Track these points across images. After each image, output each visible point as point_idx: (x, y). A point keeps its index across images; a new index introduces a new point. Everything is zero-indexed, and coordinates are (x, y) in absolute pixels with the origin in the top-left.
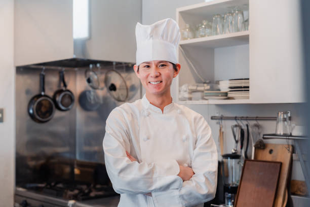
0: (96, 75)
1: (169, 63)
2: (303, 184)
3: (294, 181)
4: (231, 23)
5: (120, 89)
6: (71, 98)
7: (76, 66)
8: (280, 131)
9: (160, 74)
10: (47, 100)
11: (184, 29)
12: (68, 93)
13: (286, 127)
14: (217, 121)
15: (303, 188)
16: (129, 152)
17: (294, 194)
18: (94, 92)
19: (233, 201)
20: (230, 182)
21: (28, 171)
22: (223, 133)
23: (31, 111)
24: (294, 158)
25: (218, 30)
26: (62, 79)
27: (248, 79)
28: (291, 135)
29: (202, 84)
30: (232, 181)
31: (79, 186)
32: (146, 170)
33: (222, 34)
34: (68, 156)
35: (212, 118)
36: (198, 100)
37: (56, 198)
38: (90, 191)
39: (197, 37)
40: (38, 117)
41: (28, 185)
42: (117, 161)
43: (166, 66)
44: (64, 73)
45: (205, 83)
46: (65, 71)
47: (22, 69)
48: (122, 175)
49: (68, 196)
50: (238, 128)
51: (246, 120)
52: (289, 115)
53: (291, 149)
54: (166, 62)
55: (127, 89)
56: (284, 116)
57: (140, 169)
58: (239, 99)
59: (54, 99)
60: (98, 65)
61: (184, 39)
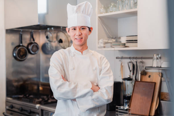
0: (51, 34)
1: (87, 27)
2: (167, 94)
3: (162, 93)
4: (127, 4)
5: (65, 42)
6: (37, 47)
7: (40, 29)
8: (155, 65)
9: (82, 34)
10: (23, 48)
11: (100, 8)
12: (35, 44)
13: (158, 63)
14: (120, 59)
15: (167, 97)
16: (63, 76)
17: (162, 100)
18: (50, 44)
19: (128, 104)
20: (127, 94)
21: (13, 88)
22: (123, 66)
23: (15, 55)
24: (162, 80)
25: (120, 8)
26: (32, 37)
27: (137, 36)
28: (161, 67)
29: (111, 39)
30: (128, 93)
31: (42, 97)
32: (73, 86)
33: (122, 10)
34: (35, 79)
35: (117, 58)
36: (109, 48)
37: (29, 103)
38: (48, 99)
39: (108, 12)
40: (18, 58)
41: (13, 96)
42: (56, 81)
43: (85, 29)
44: (33, 33)
45: (112, 38)
46: (34, 32)
47: (9, 31)
48: (59, 89)
49: (36, 102)
50: (131, 63)
51: (136, 59)
52: (160, 56)
53: (161, 75)
54: (85, 27)
55: (69, 42)
56: (157, 56)
57: (70, 85)
58: (132, 47)
59: (27, 48)
60: (52, 28)
61: (101, 13)
